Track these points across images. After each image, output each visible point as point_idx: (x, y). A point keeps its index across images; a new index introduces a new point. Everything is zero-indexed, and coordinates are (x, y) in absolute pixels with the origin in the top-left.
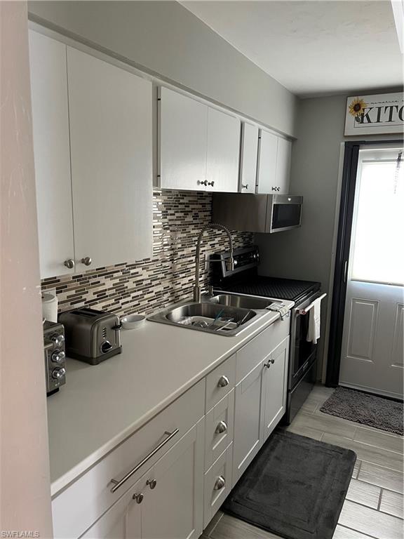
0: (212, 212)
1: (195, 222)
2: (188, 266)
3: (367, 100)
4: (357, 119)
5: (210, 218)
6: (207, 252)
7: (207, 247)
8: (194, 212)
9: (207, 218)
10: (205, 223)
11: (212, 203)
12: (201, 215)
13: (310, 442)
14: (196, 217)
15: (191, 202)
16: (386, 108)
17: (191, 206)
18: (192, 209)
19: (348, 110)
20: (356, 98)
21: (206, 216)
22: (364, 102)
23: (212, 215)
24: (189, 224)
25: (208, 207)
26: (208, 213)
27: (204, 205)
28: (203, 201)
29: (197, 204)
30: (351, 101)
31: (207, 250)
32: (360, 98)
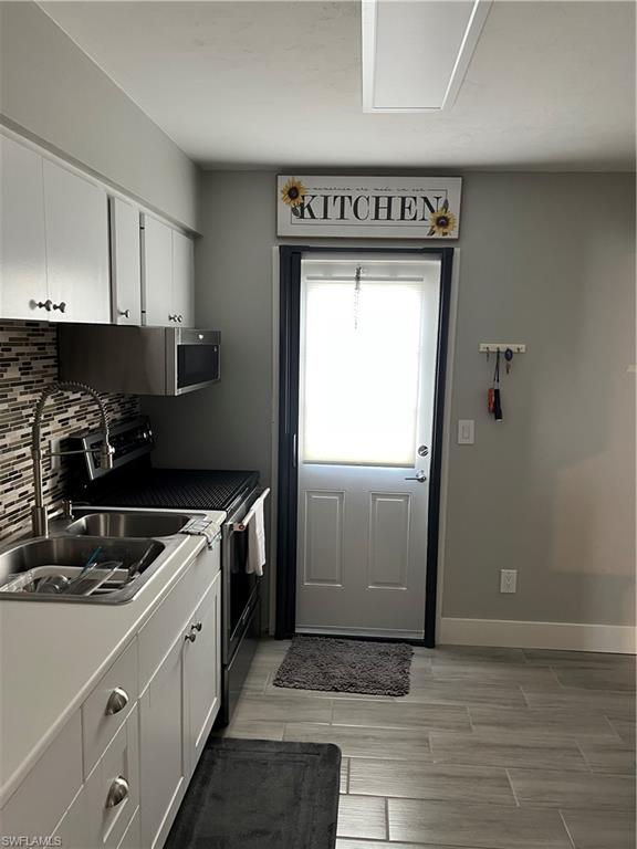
0: (58, 359)
1: (24, 379)
2: (17, 468)
3: (306, 182)
4: (294, 210)
5: (55, 370)
6: (53, 435)
7: (54, 425)
8: (22, 360)
9: (50, 371)
10: (46, 380)
11: (57, 343)
12: (37, 365)
13: (266, 748)
14: (25, 369)
15: (14, 342)
16: (335, 197)
17: (15, 350)
18: (17, 354)
19: (280, 195)
20: (290, 177)
21: (48, 366)
22: (303, 185)
23: (59, 364)
24: (13, 385)
25: (51, 350)
26: (51, 362)
27: (41, 346)
28: (41, 340)
29: (27, 345)
30: (284, 182)
31: (54, 432)
32: (297, 178)
